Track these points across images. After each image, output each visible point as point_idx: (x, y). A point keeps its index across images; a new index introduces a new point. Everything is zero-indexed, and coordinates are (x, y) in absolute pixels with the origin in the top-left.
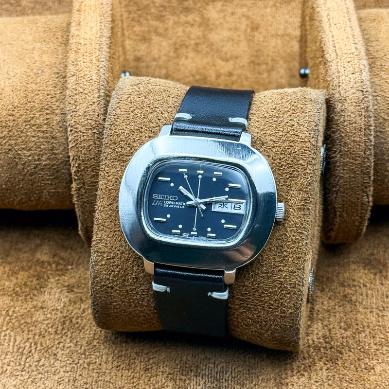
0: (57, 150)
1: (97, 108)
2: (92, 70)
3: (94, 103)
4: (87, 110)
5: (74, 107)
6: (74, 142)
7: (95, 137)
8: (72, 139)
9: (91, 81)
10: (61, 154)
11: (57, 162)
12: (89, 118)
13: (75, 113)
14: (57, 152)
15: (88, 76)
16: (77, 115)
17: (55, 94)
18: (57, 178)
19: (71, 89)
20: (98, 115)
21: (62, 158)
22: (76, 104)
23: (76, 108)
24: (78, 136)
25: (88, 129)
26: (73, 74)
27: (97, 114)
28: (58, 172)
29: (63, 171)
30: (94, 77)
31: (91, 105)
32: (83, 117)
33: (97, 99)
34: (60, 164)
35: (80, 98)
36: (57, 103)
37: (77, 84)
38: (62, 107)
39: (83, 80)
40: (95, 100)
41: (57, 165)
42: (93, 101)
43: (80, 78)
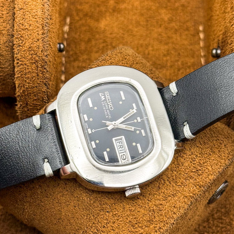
0: (3, 65)
1: (41, 45)
2: (37, 4)
3: (38, 40)
4: (32, 45)
5: (21, 42)
6: (20, 72)
7: (38, 70)
8: (18, 70)
9: (36, 17)
10: (7, 68)
11: (4, 74)
12: (33, 53)
13: (21, 47)
14: (4, 66)
15: (34, 11)
16: (24, 50)
17: (3, 14)
18: (3, 84)
19: (18, 24)
20: (42, 51)
21: (8, 72)
22: (22, 39)
23: (22, 43)
24: (23, 68)
25: (32, 63)
26: (20, 7)
27: (40, 50)
28: (4, 80)
29: (8, 80)
30: (40, 13)
31: (36, 41)
32: (28, 52)
33: (41, 36)
34: (6, 75)
35: (27, 34)
36: (4, 24)
37: (24, 18)
38: (8, 28)
39: (29, 15)
40: (40, 37)
41: (4, 76)
42: (38, 38)
43: (27, 13)
